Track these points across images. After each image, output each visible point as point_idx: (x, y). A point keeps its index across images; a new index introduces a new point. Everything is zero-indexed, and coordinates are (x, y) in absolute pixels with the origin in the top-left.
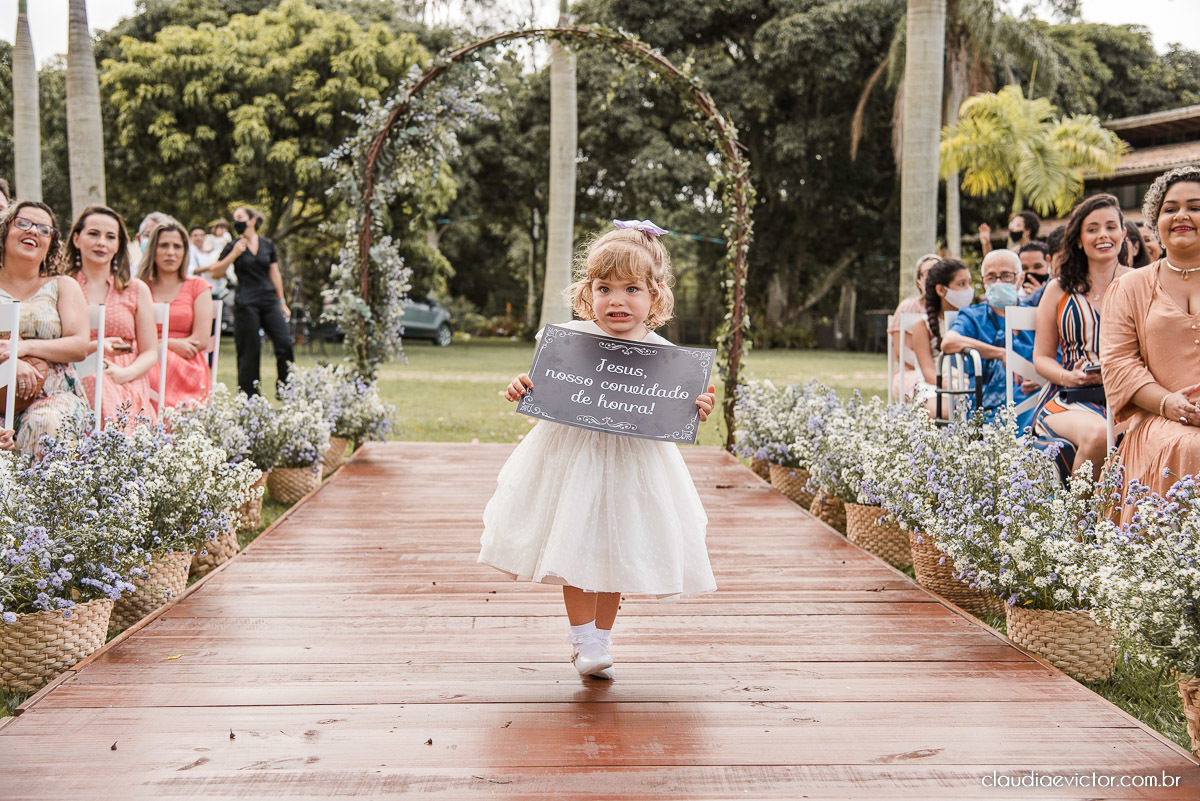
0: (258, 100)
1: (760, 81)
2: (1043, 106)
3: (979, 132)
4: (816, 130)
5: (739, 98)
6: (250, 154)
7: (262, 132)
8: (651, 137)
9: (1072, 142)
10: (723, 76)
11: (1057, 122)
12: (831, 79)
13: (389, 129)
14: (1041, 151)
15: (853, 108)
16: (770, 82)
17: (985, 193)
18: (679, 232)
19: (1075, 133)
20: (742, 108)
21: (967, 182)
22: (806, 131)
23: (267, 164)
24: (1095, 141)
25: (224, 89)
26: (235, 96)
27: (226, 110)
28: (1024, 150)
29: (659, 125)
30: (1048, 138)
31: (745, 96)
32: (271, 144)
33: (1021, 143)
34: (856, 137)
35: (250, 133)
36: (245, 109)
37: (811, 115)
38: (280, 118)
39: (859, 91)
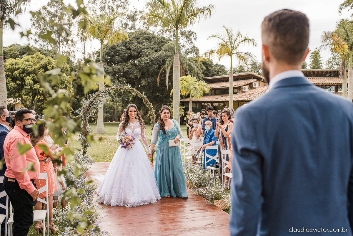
0: (31, 75)
1: (138, 70)
2: (195, 79)
3: (183, 83)
4: (150, 80)
5: (133, 73)
6: (29, 87)
7: (32, 82)
8: (115, 81)
9: (200, 86)
10: (130, 69)
11: (197, 82)
12: (153, 70)
13: (89, 106)
14: (195, 88)
15: (157, 76)
16: (140, 70)
17: (185, 95)
18: (118, 98)
19: (201, 84)
20: (134, 75)
21: (181, 93)
22: (147, 80)
23: (33, 89)
24: (205, 86)
25: (23, 73)
26: (25, 74)
27: (23, 77)
28: (192, 87)
29: (117, 78)
30: (196, 85)
31: (135, 73)
32: (34, 85)
33: (191, 86)
34: (158, 82)
35: (29, 83)
36: (28, 77)
37: (148, 77)
38: (36, 79)
39: (158, 73)
